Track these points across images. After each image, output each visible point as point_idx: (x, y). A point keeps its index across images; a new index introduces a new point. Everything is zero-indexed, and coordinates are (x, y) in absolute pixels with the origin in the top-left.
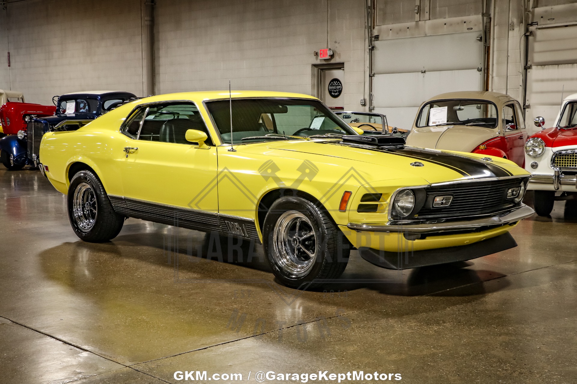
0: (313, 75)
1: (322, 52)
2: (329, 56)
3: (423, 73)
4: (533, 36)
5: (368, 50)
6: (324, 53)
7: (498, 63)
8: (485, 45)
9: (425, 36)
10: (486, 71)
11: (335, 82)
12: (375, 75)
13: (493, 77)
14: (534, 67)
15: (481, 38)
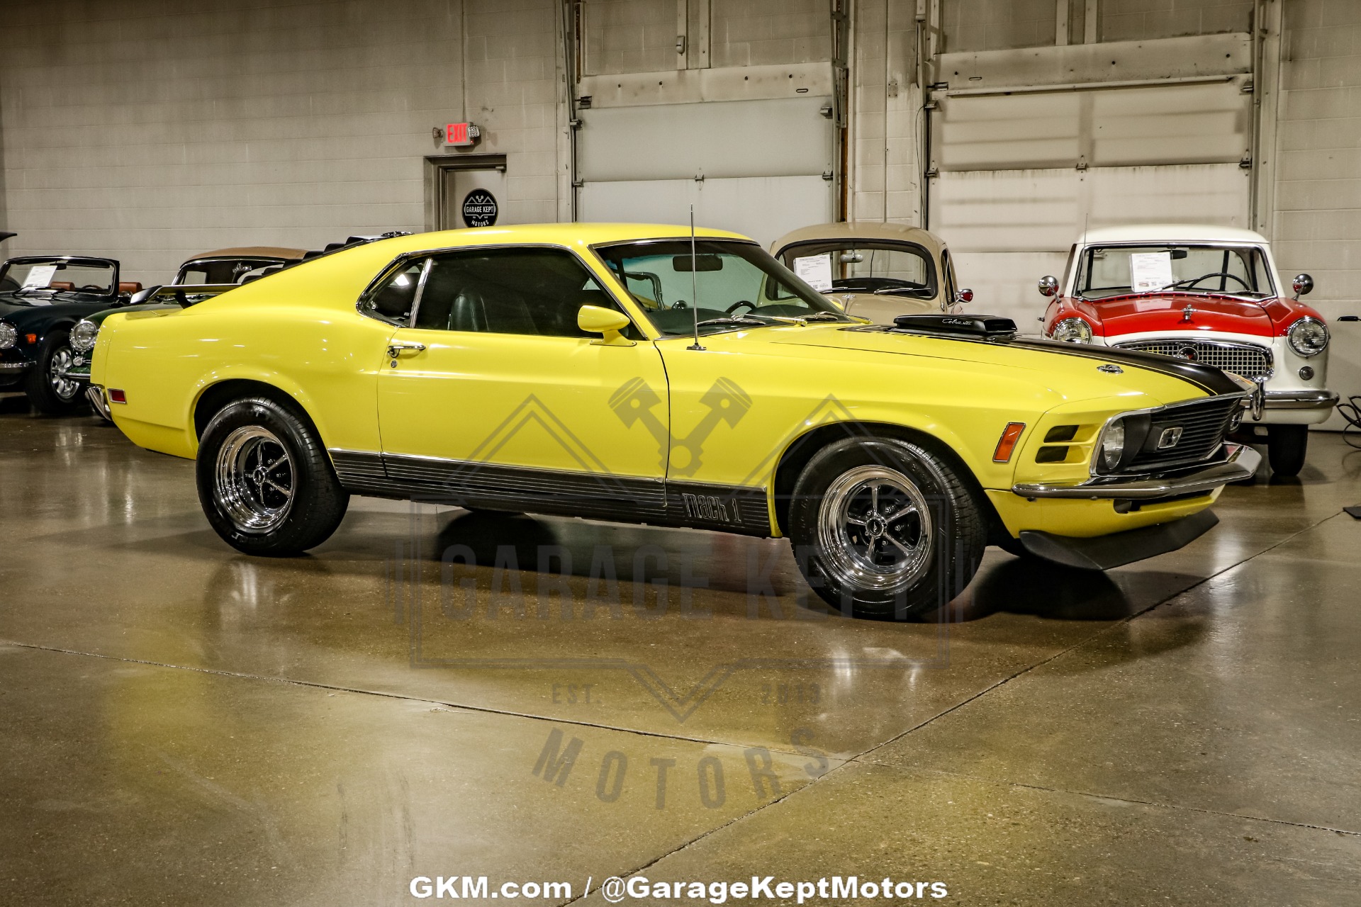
0: (427, 180)
1: (452, 130)
2: (471, 138)
3: (698, 182)
4: (941, 111)
5: (567, 129)
6: (458, 131)
7: (864, 164)
8: (838, 124)
9: (700, 102)
10: (840, 178)
11: (480, 198)
12: (585, 184)
13: (854, 194)
14: (943, 174)
15: (830, 110)
